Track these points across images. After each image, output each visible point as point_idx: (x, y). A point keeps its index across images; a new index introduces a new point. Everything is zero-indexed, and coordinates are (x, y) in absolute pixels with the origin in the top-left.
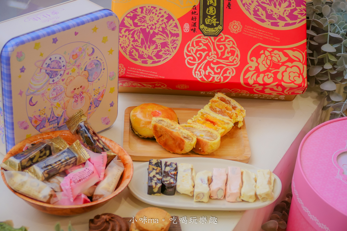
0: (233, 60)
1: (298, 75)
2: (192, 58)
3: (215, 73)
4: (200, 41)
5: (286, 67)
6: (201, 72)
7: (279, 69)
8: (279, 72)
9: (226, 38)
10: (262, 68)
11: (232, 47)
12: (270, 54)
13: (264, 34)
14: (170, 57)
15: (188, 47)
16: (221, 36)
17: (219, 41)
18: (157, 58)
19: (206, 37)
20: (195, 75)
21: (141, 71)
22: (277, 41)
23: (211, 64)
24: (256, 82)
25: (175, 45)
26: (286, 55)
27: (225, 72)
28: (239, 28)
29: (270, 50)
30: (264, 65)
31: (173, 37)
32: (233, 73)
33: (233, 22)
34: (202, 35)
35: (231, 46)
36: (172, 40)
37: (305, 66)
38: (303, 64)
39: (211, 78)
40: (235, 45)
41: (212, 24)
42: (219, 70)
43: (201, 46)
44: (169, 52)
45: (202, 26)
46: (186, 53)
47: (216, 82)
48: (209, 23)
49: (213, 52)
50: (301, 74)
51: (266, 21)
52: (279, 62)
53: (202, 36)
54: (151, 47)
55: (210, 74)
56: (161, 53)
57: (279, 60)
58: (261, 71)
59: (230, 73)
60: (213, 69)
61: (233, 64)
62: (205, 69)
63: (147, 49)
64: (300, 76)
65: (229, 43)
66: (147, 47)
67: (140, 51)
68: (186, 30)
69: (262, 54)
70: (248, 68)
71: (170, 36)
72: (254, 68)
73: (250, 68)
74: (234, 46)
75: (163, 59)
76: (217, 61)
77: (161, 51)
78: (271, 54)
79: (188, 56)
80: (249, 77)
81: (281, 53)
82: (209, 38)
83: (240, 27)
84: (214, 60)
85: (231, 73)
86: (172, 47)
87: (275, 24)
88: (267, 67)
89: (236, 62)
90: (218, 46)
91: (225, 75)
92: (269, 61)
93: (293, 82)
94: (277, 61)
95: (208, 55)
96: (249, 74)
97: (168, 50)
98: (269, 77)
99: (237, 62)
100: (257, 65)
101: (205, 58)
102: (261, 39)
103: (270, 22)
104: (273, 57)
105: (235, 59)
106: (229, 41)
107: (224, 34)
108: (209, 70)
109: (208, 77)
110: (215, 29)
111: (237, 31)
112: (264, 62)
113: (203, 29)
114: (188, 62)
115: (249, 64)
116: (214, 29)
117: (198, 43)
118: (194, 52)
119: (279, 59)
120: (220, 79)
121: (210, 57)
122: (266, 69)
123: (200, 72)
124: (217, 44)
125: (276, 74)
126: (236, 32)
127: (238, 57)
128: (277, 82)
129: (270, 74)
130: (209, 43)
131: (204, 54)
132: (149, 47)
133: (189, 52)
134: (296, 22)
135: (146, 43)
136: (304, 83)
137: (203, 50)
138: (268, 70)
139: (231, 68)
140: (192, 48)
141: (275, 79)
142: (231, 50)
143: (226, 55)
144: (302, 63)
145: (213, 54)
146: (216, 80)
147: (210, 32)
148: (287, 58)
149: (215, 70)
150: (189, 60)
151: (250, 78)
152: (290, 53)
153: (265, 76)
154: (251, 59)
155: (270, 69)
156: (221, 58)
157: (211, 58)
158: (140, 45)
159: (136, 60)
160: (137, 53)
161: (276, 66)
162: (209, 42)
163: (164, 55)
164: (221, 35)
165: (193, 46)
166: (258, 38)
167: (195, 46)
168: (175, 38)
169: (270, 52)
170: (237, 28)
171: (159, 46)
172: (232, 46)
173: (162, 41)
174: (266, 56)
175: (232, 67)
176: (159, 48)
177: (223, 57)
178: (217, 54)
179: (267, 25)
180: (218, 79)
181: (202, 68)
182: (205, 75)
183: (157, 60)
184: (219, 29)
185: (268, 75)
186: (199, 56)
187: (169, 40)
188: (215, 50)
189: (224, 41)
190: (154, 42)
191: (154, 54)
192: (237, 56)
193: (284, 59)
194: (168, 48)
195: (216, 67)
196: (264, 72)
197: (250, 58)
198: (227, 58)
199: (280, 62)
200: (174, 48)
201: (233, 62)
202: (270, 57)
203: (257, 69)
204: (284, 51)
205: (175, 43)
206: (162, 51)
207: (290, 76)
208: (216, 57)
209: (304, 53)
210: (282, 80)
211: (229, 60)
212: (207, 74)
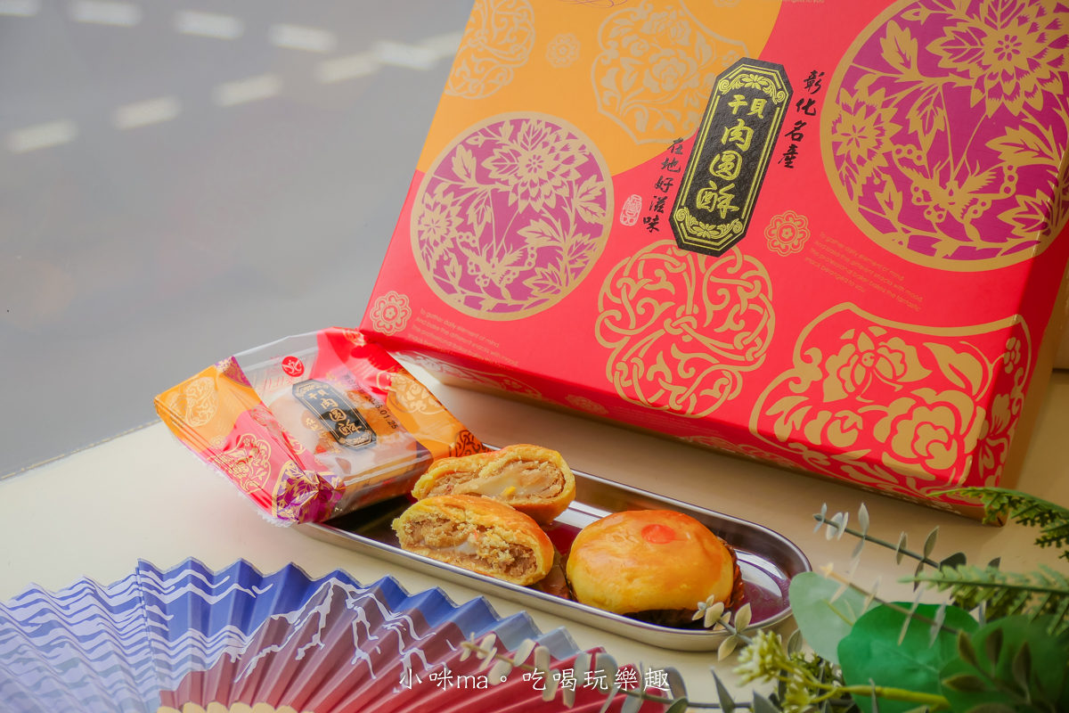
0: (747, 347)
1: (945, 439)
2: (618, 316)
3: (677, 381)
4: (660, 264)
5: (913, 402)
6: (635, 368)
7: (887, 406)
8: (884, 414)
9: (747, 266)
10: (833, 392)
11: (757, 301)
12: (872, 348)
13: (876, 275)
14: (554, 300)
15: (619, 275)
16: (733, 257)
17: (720, 272)
18: (514, 297)
19: (683, 253)
20: (613, 375)
21: (455, 331)
22: (911, 305)
23: (674, 346)
24: (797, 437)
25: (579, 264)
26: (927, 359)
27: (708, 383)
28: (799, 240)
29: (878, 332)
30: (843, 381)
31: (581, 234)
32: (732, 392)
33: (785, 214)
34: (674, 242)
35: (752, 295)
36: (577, 244)
37: (981, 412)
38: (976, 404)
39: (661, 393)
40: (766, 295)
41: (717, 211)
42: (692, 371)
43: (657, 280)
44: (555, 281)
45: (681, 214)
46: (605, 295)
47: (671, 410)
48: (708, 207)
49: (690, 307)
50: (958, 437)
51: (895, 230)
52: (895, 378)
53: (671, 246)
54: (506, 256)
55: (660, 380)
56: (528, 283)
57: (898, 374)
58: (826, 399)
59: (722, 388)
60: (672, 363)
61: (741, 358)
62: (649, 360)
63: (494, 260)
64: (955, 443)
65: (749, 285)
66: (495, 253)
67: (471, 263)
68: (628, 220)
69: (848, 341)
70: (787, 381)
71: (573, 228)
72: (804, 387)
73: (792, 386)
74: (762, 297)
75: (531, 300)
76: (694, 338)
77: (531, 273)
78: (877, 347)
79: (609, 305)
80: (782, 413)
81: (911, 352)
82: (690, 258)
83: (802, 235)
84: (685, 333)
85: (728, 389)
86: (570, 267)
87: (924, 246)
88: (851, 389)
89: (755, 353)
90: (713, 288)
91: (704, 393)
92: (864, 370)
93: (921, 460)
94: (891, 377)
95: (670, 313)
96: (784, 404)
97: (552, 276)
98: (846, 426)
99: (756, 356)
100: (818, 376)
101: (659, 324)
102: (860, 288)
103: (910, 234)
104: (881, 359)
105: (753, 344)
106: (751, 280)
107: (743, 253)
108: (660, 365)
109: (650, 388)
110: (719, 231)
111: (787, 247)
112: (845, 374)
113: (682, 224)
114: (603, 324)
115: (793, 367)
116: (715, 229)
117: (651, 266)
118: (632, 296)
119: (899, 371)
120: (687, 402)
121: (675, 324)
122: (846, 396)
123: (630, 365)
124: (709, 282)
125: (871, 419)
126: (783, 251)
127: (764, 340)
128: (869, 451)
129: (854, 418)
130: (685, 275)
131: (659, 309)
132: (500, 256)
133: (617, 293)
134: (1000, 249)
135: (494, 242)
136: (960, 472)
137: (661, 296)
138: (850, 403)
139: (731, 373)
140: (630, 281)
141: (865, 437)
142: (748, 311)
143: (729, 324)
144: (973, 398)
145: (689, 312)
146: (674, 405)
147: (701, 238)
148: (927, 373)
149: (680, 368)
150: (607, 322)
151: (782, 418)
152: (943, 354)
153: (833, 419)
154: (806, 353)
155: (859, 398)
156: (708, 332)
157: (678, 326)
158: (477, 245)
159: (449, 289)
160: (459, 270)
161: (881, 391)
162: (688, 270)
163: (536, 291)
164: (733, 254)
165: (633, 275)
166: (852, 283)
167: (640, 275)
168: (586, 239)
169: (876, 340)
170: (791, 238)
171: (532, 256)
172: (757, 297)
173: (545, 242)
174: (857, 352)
175: (735, 369)
176: (530, 264)
177: (717, 330)
178: (701, 317)
179: (895, 243)
180: (680, 401)
181: (642, 354)
182: (643, 381)
183: (510, 301)
184: (731, 232)
185: (844, 419)
186: (641, 311)
187: (566, 243)
188: (698, 299)
189: (737, 276)
190: (520, 242)
191: (509, 279)
192: (763, 335)
193: (917, 372)
194: (555, 269)
195: (685, 358)
196: (835, 407)
197: (806, 347)
198: (729, 336)
199: (898, 380)
200: (572, 270)
201: (743, 353)
202: (871, 358)
203: (816, 390)
204: (926, 344)
205: (581, 257)
206: (536, 274)
207: (916, 437)
208: (695, 326)
209: (991, 362)
210: (887, 446)
211: (732, 343)
212: (650, 377)
